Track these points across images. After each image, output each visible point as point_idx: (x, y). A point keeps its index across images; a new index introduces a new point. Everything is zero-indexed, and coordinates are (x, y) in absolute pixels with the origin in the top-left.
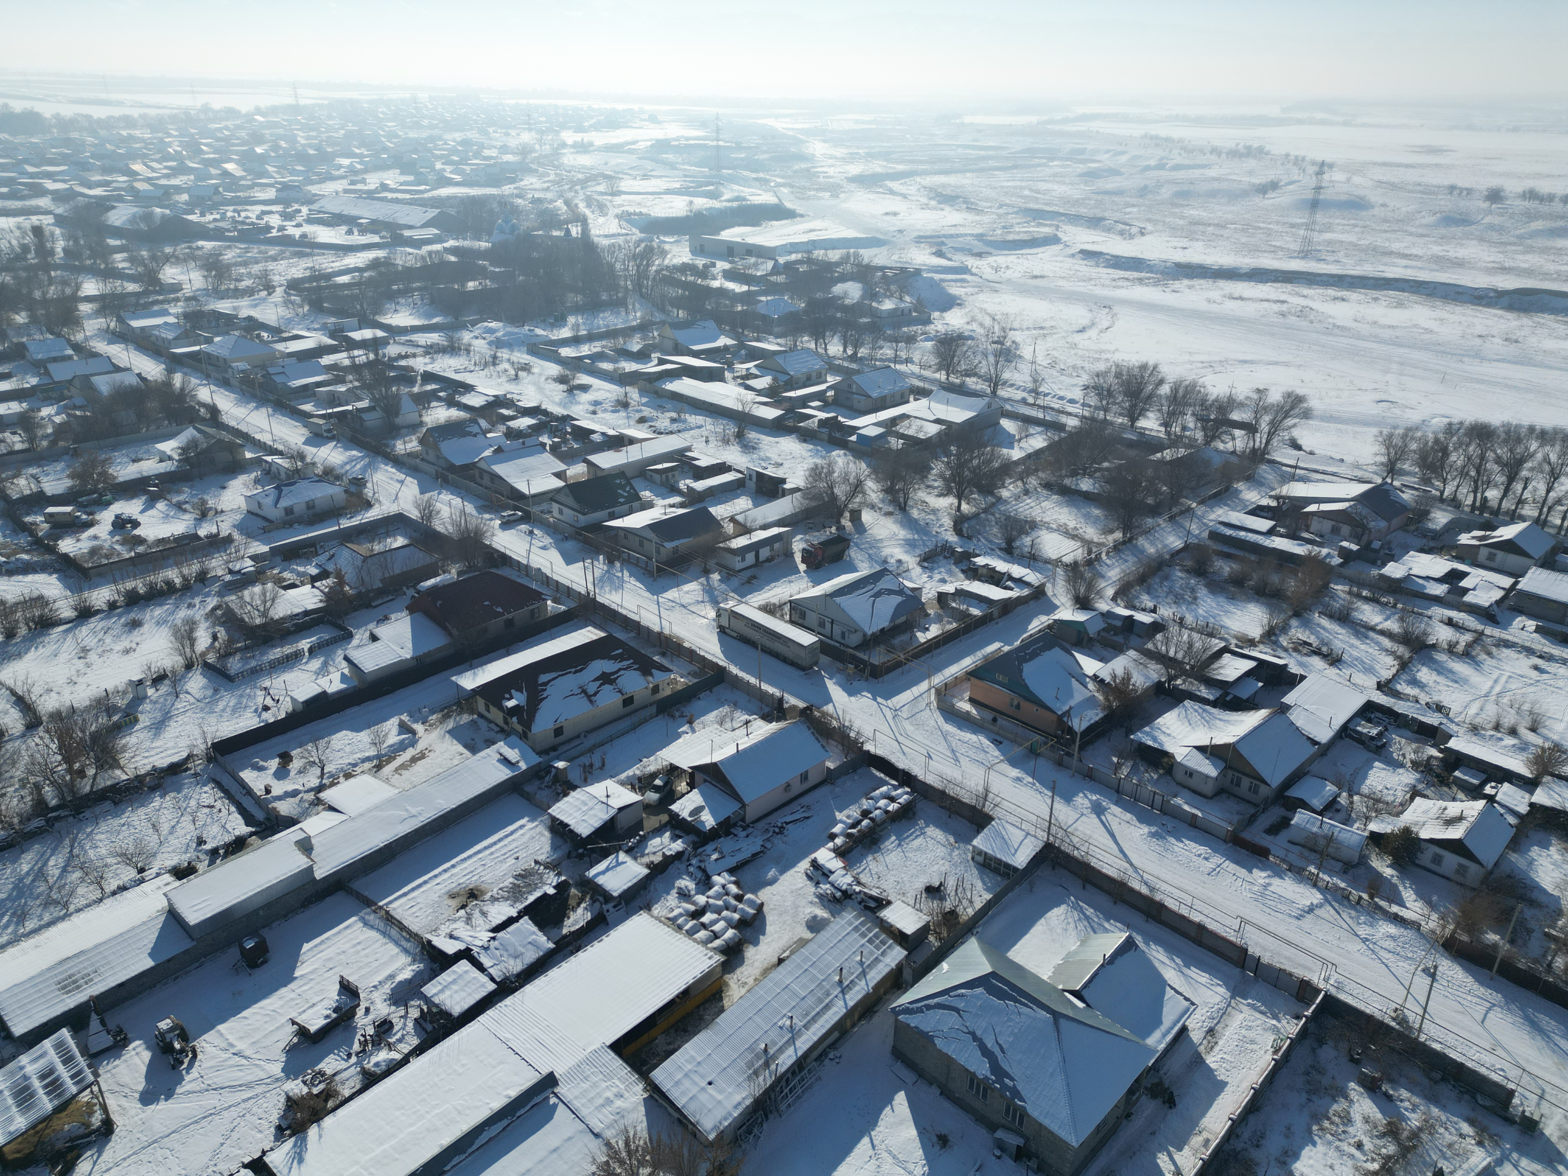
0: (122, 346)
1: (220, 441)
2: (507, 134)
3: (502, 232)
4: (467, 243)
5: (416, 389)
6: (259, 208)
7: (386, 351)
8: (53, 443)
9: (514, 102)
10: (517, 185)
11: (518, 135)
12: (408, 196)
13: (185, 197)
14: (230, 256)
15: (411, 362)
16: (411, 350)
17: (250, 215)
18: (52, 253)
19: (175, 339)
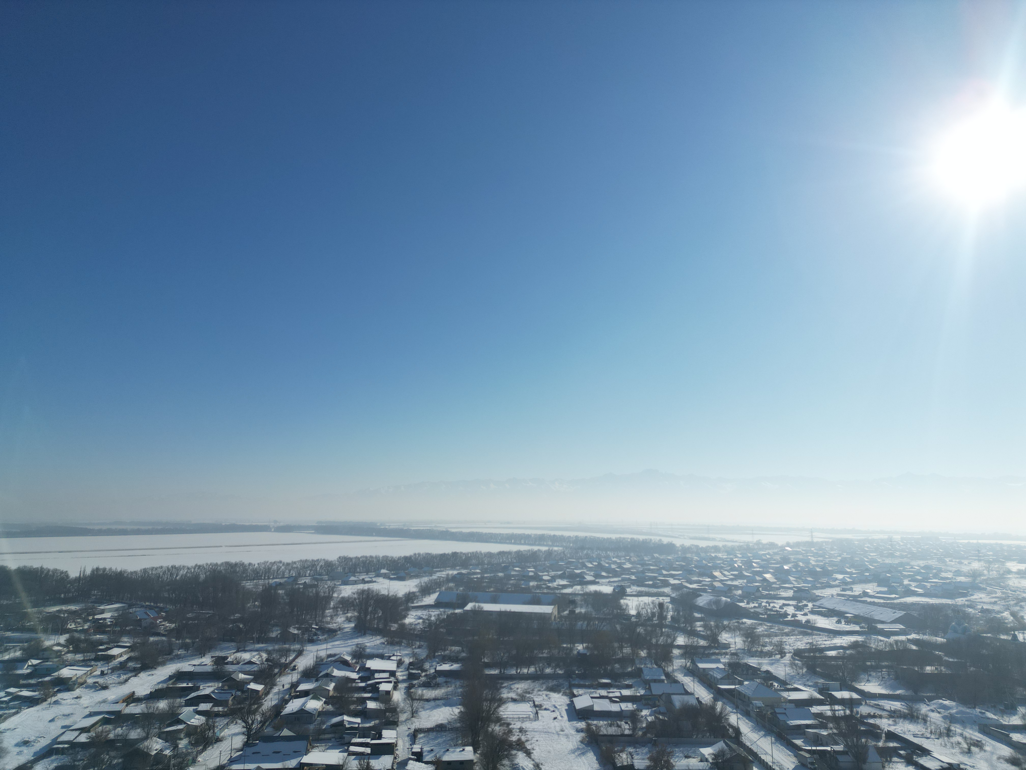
0: (691, 678)
1: (739, 755)
2: (960, 563)
3: (955, 631)
4: (926, 637)
5: (881, 744)
6: (781, 602)
7: (859, 710)
8: (645, 734)
9: (966, 541)
10: (968, 598)
11: (969, 563)
12: (882, 601)
13: (740, 592)
14: (760, 630)
15: (878, 722)
16: (878, 712)
17: (776, 605)
18: (665, 618)
19: (721, 679)
